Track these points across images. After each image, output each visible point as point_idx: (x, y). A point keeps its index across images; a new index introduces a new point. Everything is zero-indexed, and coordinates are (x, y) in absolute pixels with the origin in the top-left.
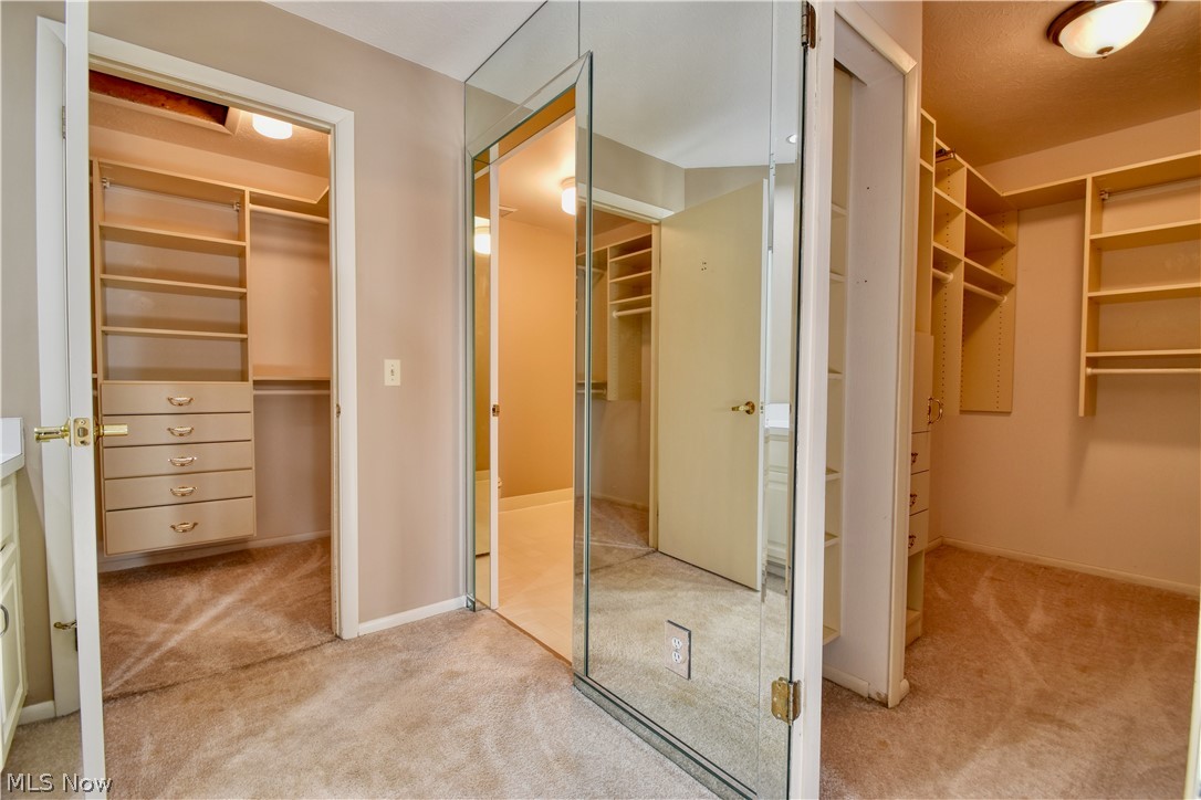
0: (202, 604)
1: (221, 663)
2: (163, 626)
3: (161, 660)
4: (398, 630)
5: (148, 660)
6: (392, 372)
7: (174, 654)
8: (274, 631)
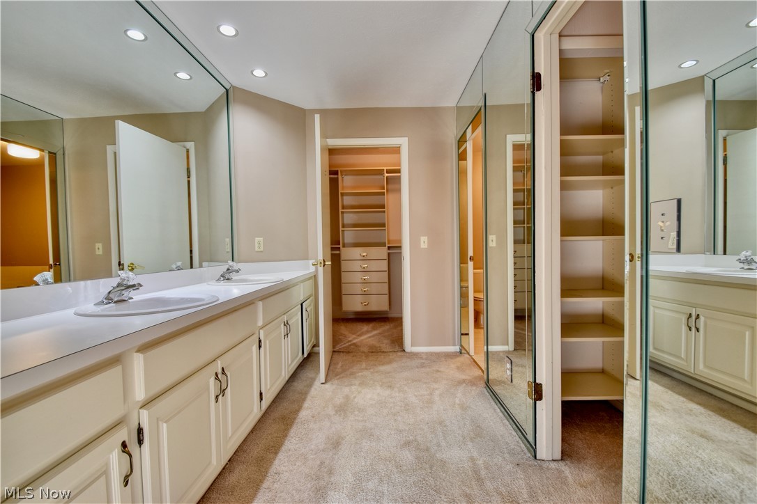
0: (368, 332)
1: (366, 350)
2: (354, 336)
3: (350, 345)
4: (427, 353)
5: (347, 344)
6: (424, 242)
7: (354, 344)
8: (385, 345)
